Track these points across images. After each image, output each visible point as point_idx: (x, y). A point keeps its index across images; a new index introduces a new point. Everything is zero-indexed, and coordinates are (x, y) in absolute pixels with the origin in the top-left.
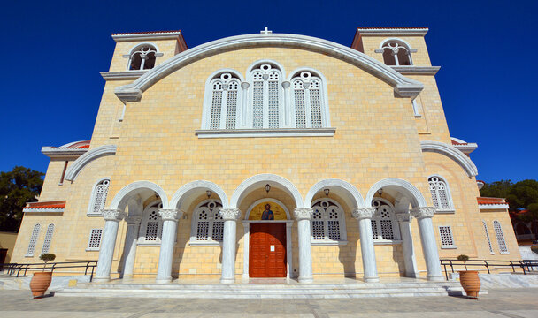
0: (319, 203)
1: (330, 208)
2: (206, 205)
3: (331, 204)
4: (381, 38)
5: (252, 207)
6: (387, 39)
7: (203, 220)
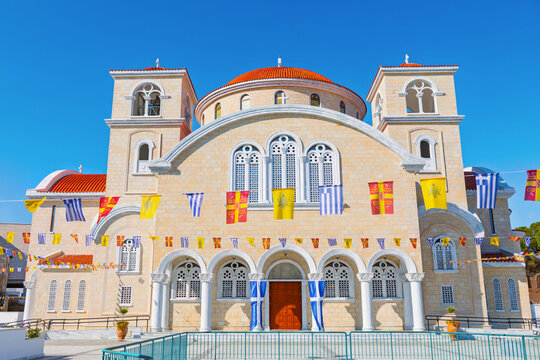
0: (331, 265)
1: (341, 269)
2: (229, 265)
3: (342, 265)
4: (405, 77)
5: (272, 266)
6: (413, 78)
7: (227, 279)
